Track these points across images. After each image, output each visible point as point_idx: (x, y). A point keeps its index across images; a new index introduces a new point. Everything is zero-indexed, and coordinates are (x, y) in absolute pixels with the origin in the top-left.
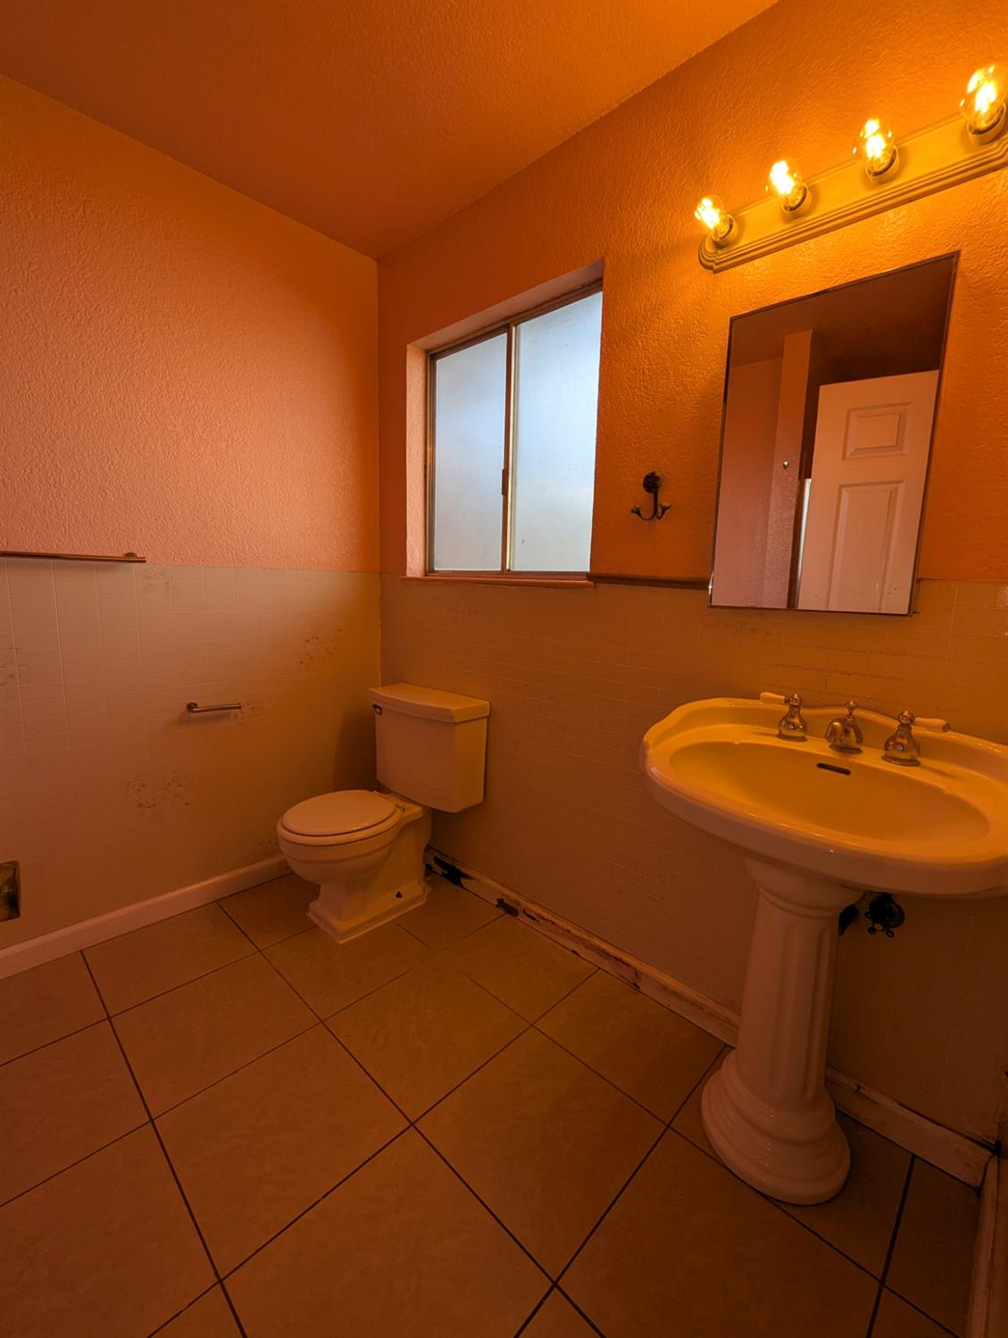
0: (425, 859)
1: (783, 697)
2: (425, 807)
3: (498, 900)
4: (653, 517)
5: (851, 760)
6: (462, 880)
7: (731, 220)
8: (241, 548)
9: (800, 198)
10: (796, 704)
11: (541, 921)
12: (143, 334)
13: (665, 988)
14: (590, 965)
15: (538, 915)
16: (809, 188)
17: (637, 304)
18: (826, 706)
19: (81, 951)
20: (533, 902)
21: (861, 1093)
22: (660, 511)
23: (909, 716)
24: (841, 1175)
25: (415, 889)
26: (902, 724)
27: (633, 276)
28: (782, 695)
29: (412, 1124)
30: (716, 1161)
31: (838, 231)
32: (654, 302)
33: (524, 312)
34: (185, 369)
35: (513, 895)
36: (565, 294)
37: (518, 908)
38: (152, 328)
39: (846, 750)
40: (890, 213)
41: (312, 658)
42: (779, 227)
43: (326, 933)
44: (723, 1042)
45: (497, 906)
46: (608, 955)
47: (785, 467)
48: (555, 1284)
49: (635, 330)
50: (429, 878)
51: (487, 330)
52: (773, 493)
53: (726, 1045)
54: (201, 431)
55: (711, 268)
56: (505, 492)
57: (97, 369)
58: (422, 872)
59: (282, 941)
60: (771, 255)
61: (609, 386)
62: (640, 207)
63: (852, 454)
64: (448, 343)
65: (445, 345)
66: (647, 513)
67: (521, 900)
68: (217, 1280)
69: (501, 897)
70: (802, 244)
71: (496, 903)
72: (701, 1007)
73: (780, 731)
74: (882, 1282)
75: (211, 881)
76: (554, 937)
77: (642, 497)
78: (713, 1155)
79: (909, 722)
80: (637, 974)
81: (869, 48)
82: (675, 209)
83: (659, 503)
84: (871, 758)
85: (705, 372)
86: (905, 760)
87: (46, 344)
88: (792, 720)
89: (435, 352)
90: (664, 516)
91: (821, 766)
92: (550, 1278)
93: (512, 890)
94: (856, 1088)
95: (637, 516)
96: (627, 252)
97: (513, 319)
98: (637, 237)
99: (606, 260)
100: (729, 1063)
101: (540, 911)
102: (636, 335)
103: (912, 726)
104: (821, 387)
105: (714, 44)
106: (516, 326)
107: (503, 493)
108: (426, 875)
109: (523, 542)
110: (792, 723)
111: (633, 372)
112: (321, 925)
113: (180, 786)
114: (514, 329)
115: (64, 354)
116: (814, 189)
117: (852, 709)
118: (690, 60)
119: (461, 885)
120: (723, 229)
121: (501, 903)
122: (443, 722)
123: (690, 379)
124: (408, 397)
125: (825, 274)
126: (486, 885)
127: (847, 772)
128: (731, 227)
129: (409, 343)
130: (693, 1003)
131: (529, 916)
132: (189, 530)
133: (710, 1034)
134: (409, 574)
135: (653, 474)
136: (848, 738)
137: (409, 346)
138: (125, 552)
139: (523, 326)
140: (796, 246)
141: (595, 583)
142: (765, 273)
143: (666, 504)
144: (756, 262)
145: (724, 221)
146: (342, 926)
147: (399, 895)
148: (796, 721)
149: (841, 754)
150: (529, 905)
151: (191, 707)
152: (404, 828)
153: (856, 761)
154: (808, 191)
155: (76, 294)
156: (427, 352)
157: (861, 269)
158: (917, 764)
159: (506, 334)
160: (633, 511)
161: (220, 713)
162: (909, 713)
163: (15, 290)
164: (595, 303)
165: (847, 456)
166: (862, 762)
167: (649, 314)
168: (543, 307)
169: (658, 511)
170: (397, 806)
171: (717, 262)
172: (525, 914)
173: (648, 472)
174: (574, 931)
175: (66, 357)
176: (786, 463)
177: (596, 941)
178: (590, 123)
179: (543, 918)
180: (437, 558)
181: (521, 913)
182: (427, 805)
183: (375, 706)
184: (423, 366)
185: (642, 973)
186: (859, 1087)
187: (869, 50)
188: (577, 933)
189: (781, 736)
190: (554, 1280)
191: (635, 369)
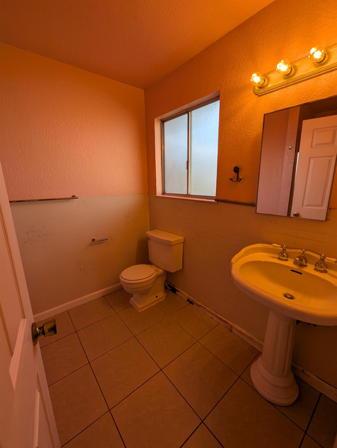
0: (164, 284)
1: (280, 246)
2: (164, 270)
3: (188, 299)
4: (237, 181)
5: (303, 270)
6: (176, 292)
7: (264, 78)
8: (105, 190)
9: (290, 71)
10: (285, 249)
11: (201, 307)
12: (73, 127)
13: (240, 332)
14: (217, 322)
15: (200, 305)
16: (293, 67)
17: (231, 107)
18: (296, 249)
19: (67, 311)
20: (199, 301)
21: (304, 372)
22: (239, 179)
23: (324, 256)
24: (295, 398)
25: (161, 295)
26: (321, 259)
27: (230, 97)
28: (280, 245)
29: (161, 370)
30: (254, 389)
31: (304, 82)
32: (237, 107)
33: (193, 107)
34: (86, 136)
35: (192, 298)
36: (207, 101)
37: (194, 302)
38: (76, 125)
39: (301, 266)
40: (324, 76)
41: (128, 222)
42: (282, 81)
43: (135, 308)
44: (259, 351)
45: (187, 301)
46: (223, 320)
47: (290, 149)
48: (202, 422)
49: (231, 116)
50: (166, 291)
51: (181, 113)
52: (285, 158)
53: (260, 352)
54: (91, 155)
55: (258, 95)
56: (188, 168)
57: (61, 140)
58: (164, 289)
59: (123, 310)
60: (279, 90)
61: (222, 135)
62: (233, 72)
63: (314, 146)
64: (168, 117)
65: (167, 118)
66: (235, 180)
67: (195, 300)
68: (108, 410)
69: (188, 298)
70: (291, 87)
71: (187, 300)
72: (252, 339)
73: (279, 257)
74: (306, 432)
75: (101, 291)
76: (206, 313)
77: (233, 175)
78: (253, 387)
79: (323, 258)
80: (231, 326)
81: (318, 12)
82: (245, 73)
83: (239, 177)
84: (310, 269)
85: (255, 132)
86: (322, 271)
87: (46, 135)
88: (283, 254)
89: (164, 120)
90: (240, 181)
91: (292, 270)
92: (201, 420)
93: (191, 296)
94: (302, 370)
95: (231, 181)
96: (228, 88)
97: (190, 109)
98: (231, 83)
99: (221, 91)
100: (260, 359)
101: (201, 304)
102: (231, 118)
103: (325, 259)
104: (303, 121)
105: (259, 11)
106: (190, 112)
107: (187, 169)
108: (165, 289)
110: (283, 255)
111: (230, 131)
112: (134, 305)
113: (91, 263)
114: (190, 113)
115: (51, 137)
116: (295, 67)
117: (304, 252)
118: (251, 17)
119: (176, 293)
120: (262, 82)
121: (188, 300)
122: (168, 244)
123: (250, 134)
124: (155, 136)
125: (299, 98)
126: (184, 294)
127: (301, 274)
128: (265, 81)
129: (155, 118)
130: (250, 338)
131: (197, 305)
132: (90, 186)
133: (255, 348)
134: (157, 195)
135: (237, 167)
136: (302, 261)
137: (155, 119)
138: (72, 195)
139: (193, 112)
140: (289, 87)
141: (217, 202)
142: (277, 97)
143: (241, 177)
144: (274, 93)
145: (262, 79)
146: (140, 306)
147: (157, 297)
148: (285, 254)
149: (299, 267)
150: (197, 302)
151: (93, 240)
152: (158, 277)
153: (304, 270)
154: (293, 69)
155: (54, 118)
156: (161, 120)
157: (312, 96)
158: (325, 272)
159: (187, 114)
160: (230, 179)
161: (102, 241)
162: (324, 255)
163: (37, 120)
164: (217, 104)
165: (313, 146)
166: (306, 271)
167: (236, 111)
168: (200, 105)
169: (238, 180)
170: (156, 270)
171: (260, 93)
172: (196, 304)
173: (236, 166)
174: (211, 311)
175: (52, 138)
176: (290, 147)
177: (218, 315)
178: (214, 41)
179: (201, 306)
180: (166, 189)
181: (195, 304)
182: (165, 269)
183: (148, 238)
184: (160, 125)
185: (233, 327)
186: (303, 370)
187: (318, 13)
188: (213, 312)
189: (279, 259)
190: (202, 420)
191: (231, 130)
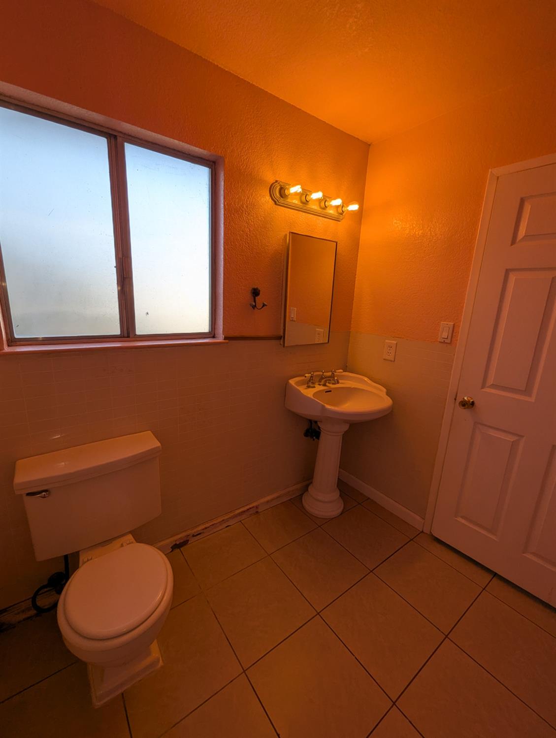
11: (205, 531)
14: (237, 524)
15: (203, 529)
26: (332, 373)
27: (240, 181)
31: (310, 215)
37: (188, 538)
42: (299, 203)
45: (173, 550)
46: (244, 511)
55: (275, 201)
62: (243, 145)
67: (189, 532)
69: (173, 544)
76: (215, 530)
80: (256, 507)
91: (326, 392)
93: (179, 534)
96: (237, 165)
98: (241, 160)
101: (203, 527)
103: (335, 373)
109: (147, 313)
117: (323, 373)
121: (175, 547)
127: (330, 391)
130: (278, 497)
131: (196, 535)
135: (256, 288)
150: (194, 530)
158: (338, 383)
171: (279, 201)
172: (194, 536)
173: (253, 287)
174: (224, 518)
177: (236, 512)
179: (206, 528)
181: (191, 539)
185: (258, 505)
188: (227, 517)
191: (243, 232)
